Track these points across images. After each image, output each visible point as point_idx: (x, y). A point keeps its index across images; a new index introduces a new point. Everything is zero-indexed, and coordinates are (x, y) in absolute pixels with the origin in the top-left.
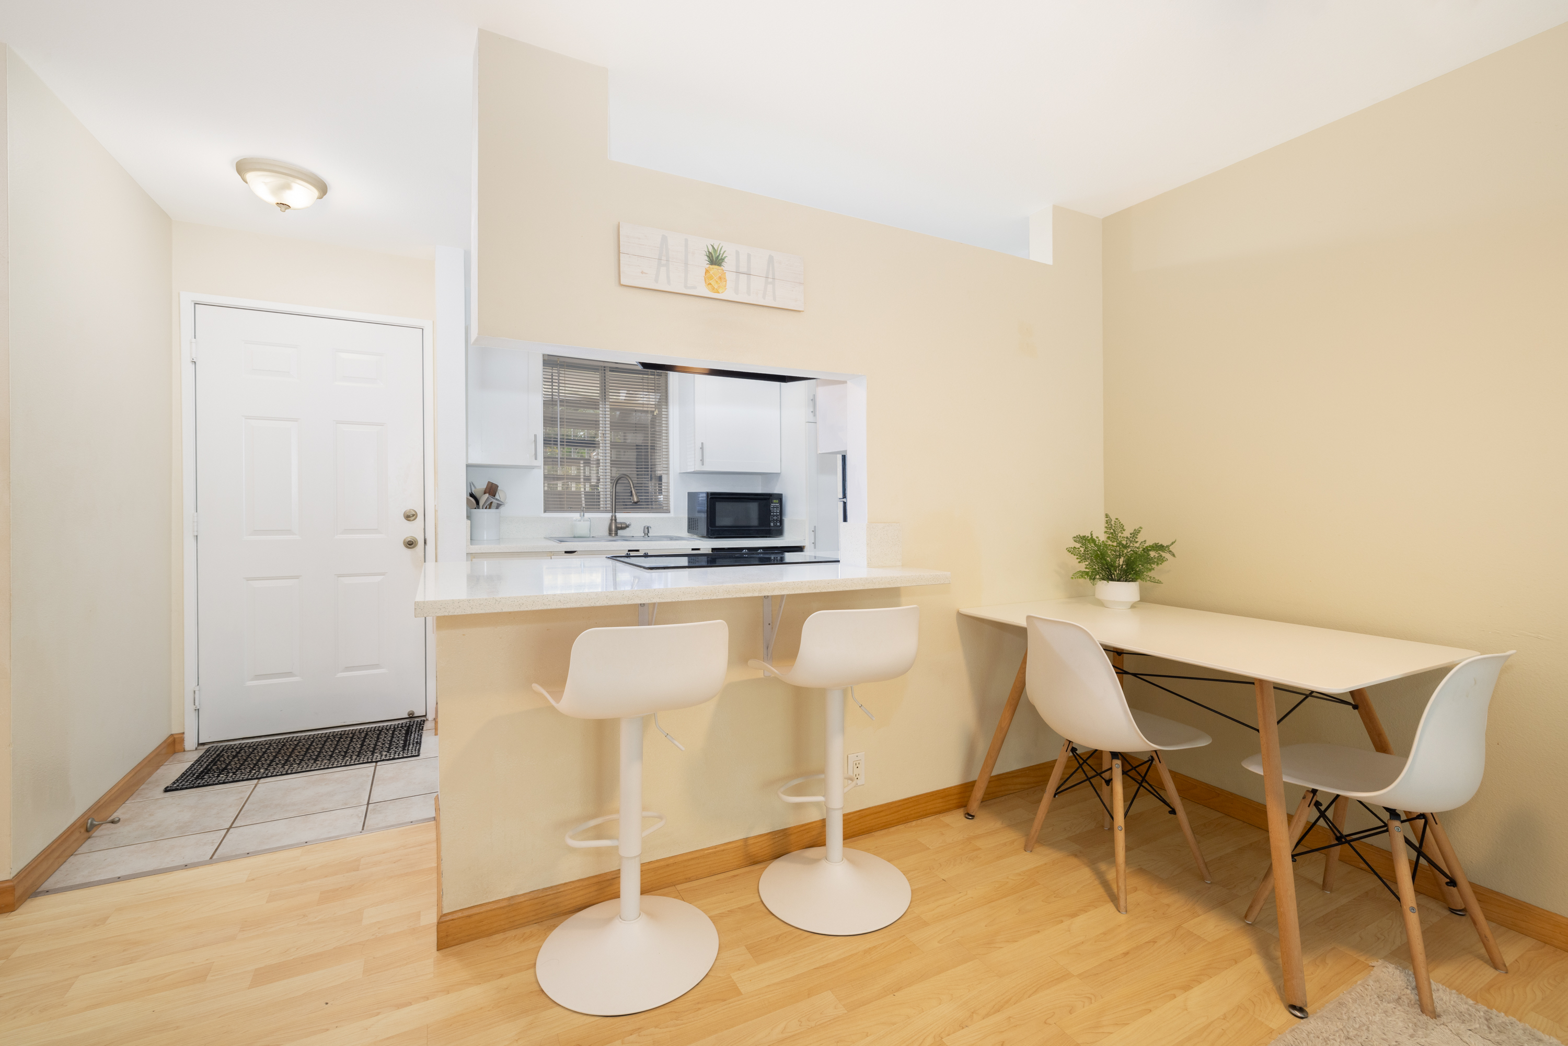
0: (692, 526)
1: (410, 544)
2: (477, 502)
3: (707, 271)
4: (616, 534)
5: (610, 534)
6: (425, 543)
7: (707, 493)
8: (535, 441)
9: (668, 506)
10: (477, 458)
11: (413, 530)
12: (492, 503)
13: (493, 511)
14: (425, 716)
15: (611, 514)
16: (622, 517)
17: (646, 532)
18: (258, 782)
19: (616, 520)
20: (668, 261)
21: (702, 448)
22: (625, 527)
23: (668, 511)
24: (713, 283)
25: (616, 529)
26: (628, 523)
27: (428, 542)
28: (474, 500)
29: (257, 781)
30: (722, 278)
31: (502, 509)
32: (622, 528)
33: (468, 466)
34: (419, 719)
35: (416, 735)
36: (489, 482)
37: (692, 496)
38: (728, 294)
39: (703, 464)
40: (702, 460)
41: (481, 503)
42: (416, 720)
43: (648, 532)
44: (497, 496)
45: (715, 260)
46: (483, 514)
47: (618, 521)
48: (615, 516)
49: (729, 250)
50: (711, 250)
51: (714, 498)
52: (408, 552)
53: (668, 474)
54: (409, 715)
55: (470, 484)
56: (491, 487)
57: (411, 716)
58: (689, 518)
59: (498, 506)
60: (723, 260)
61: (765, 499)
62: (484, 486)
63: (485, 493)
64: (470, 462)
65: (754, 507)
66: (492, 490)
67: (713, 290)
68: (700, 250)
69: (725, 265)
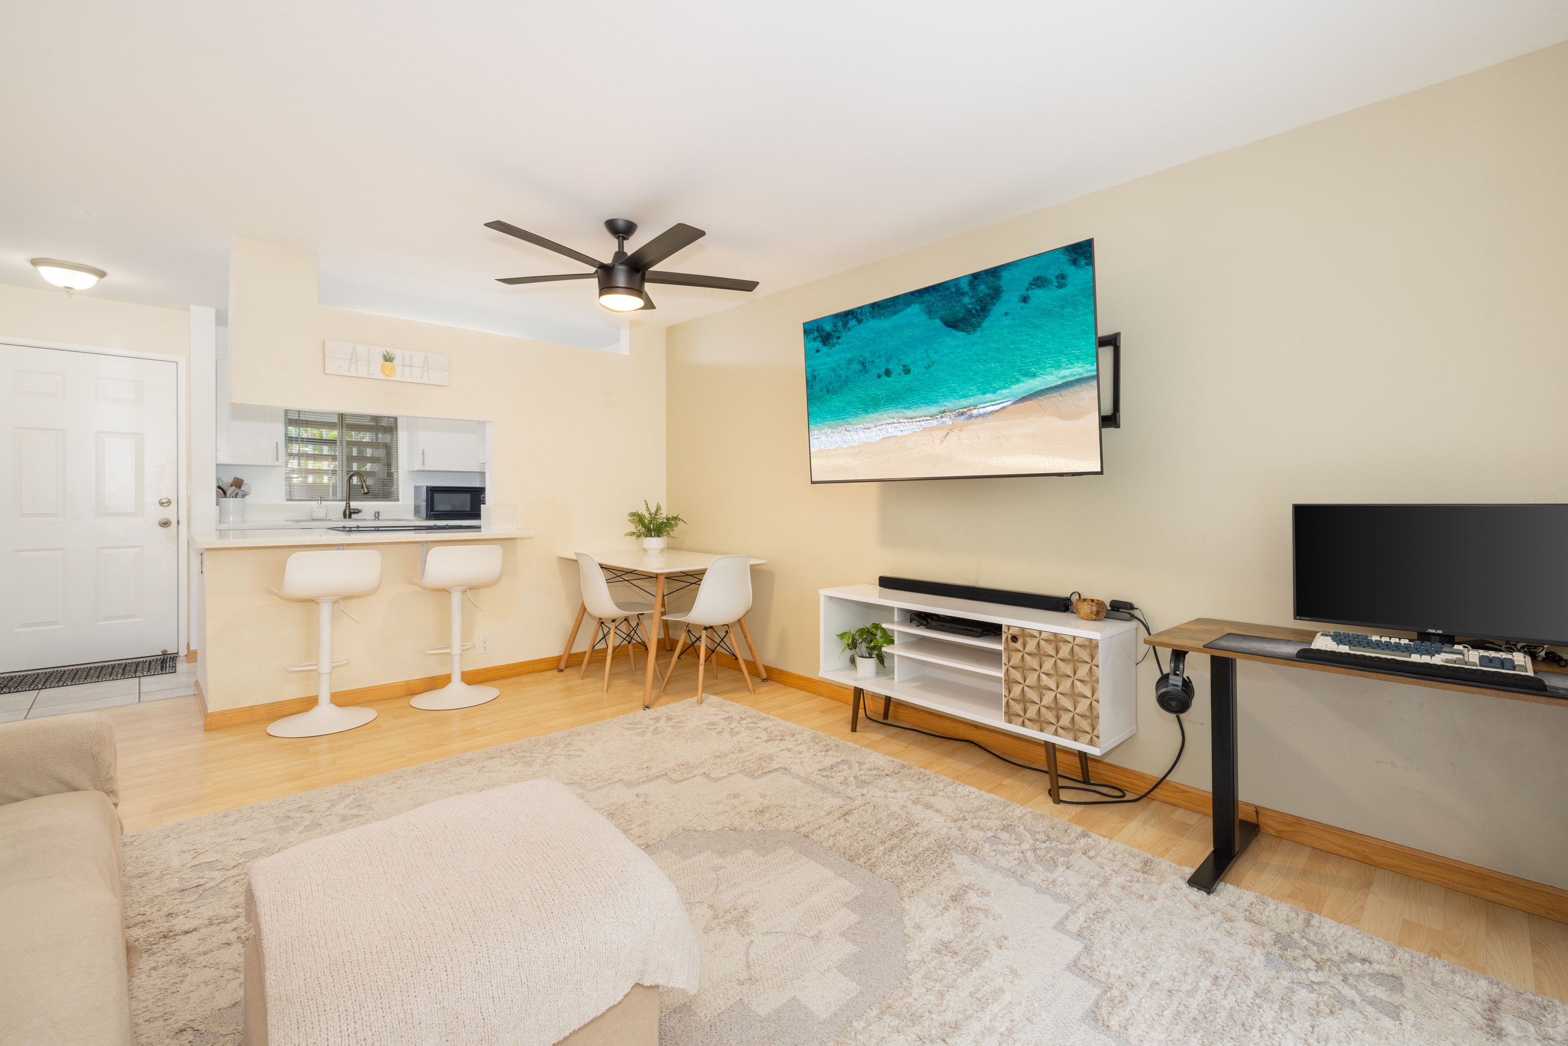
0: (417, 511)
1: (165, 524)
2: (225, 493)
3: (383, 365)
4: (350, 517)
5: (345, 517)
6: (178, 523)
7: (427, 487)
8: (277, 447)
9: (398, 496)
10: (224, 459)
11: (169, 513)
12: (237, 493)
13: (238, 500)
14: (177, 653)
15: (345, 502)
16: (354, 504)
17: (377, 516)
18: (38, 693)
19: (349, 507)
20: (356, 360)
21: (423, 453)
22: (358, 511)
23: (398, 500)
24: (387, 372)
25: (349, 513)
26: (360, 509)
27: (180, 522)
28: (222, 491)
29: (37, 691)
30: (393, 369)
31: (247, 497)
32: (355, 513)
33: (217, 465)
34: (172, 656)
35: (171, 663)
36: (235, 478)
37: (417, 489)
38: (397, 377)
39: (424, 465)
40: (423, 462)
41: (228, 493)
42: (169, 656)
43: (379, 516)
44: (243, 488)
45: (388, 359)
46: (230, 502)
47: (351, 507)
48: (349, 504)
49: (397, 354)
50: (385, 353)
51: (433, 491)
52: (163, 530)
53: (397, 472)
54: (163, 652)
55: (218, 479)
56: (236, 480)
57: (164, 653)
58: (415, 506)
59: (244, 496)
60: (393, 359)
61: (476, 491)
62: (231, 481)
63: (232, 486)
64: (218, 462)
65: (467, 497)
66: (238, 483)
67: (387, 375)
68: (378, 354)
69: (395, 362)
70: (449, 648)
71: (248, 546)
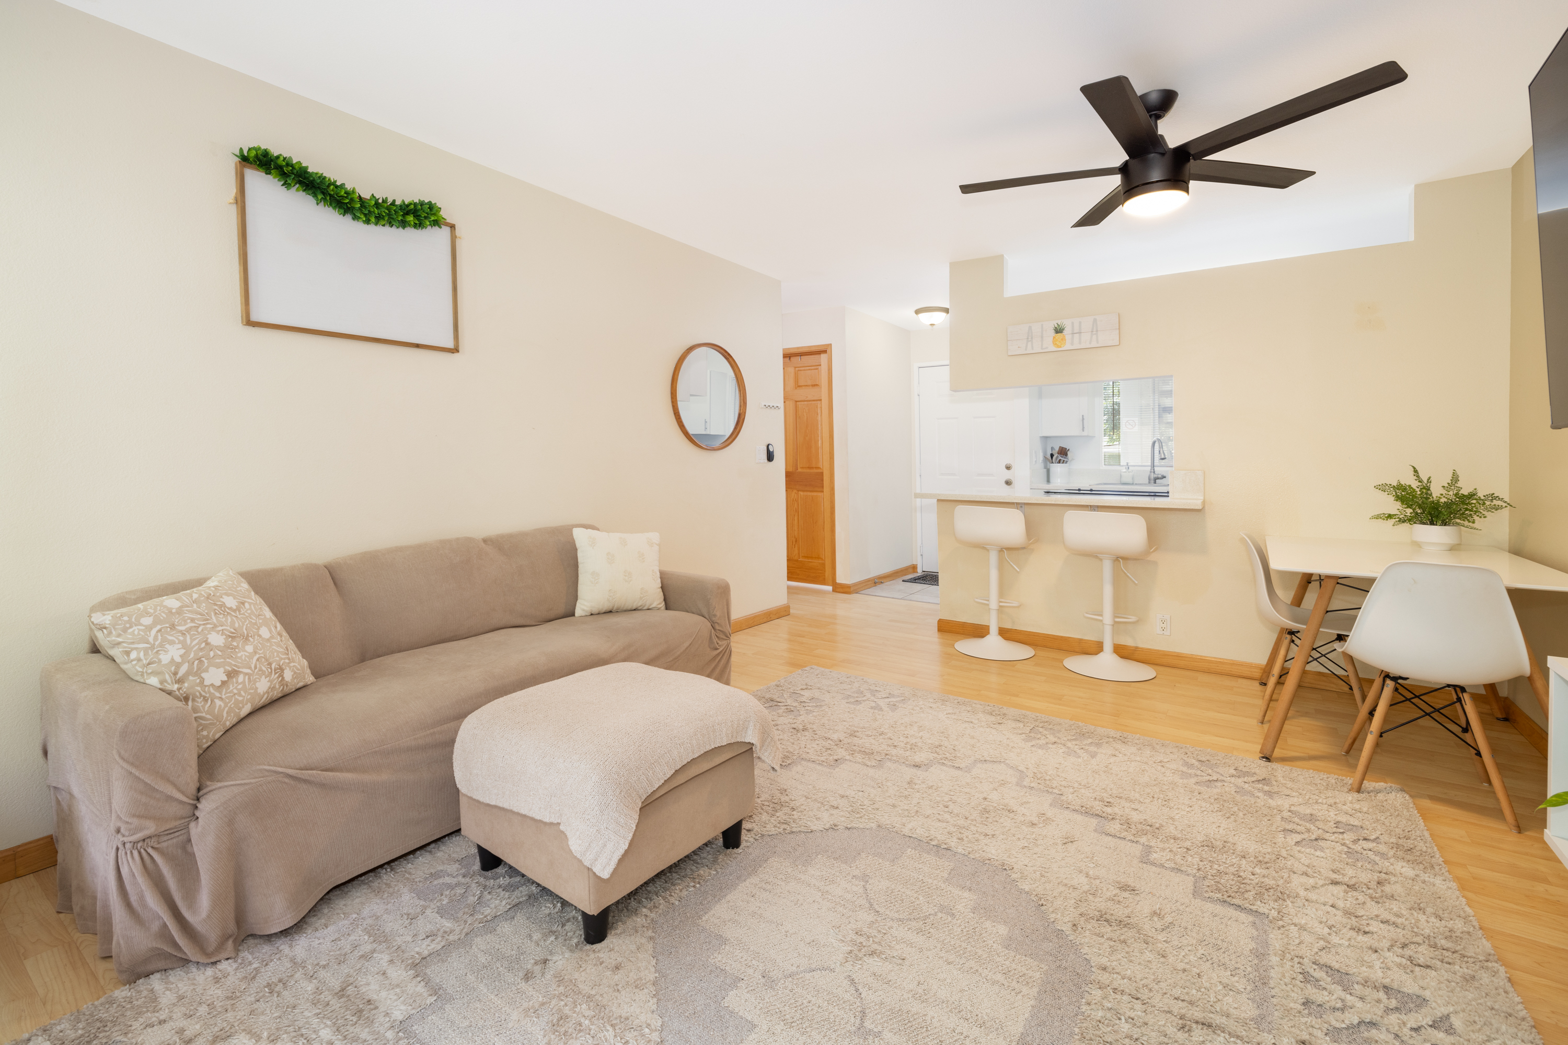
1: (1008, 483)
3: (1054, 337)
5: (1150, 482)
11: (1011, 475)
12: (1066, 459)
13: (1062, 466)
19: (1154, 472)
20: (1032, 337)
24: (1058, 343)
30: (1063, 339)
31: (1068, 464)
36: (1059, 447)
38: (1068, 346)
44: (1068, 456)
45: (1059, 330)
46: (1056, 467)
47: (1156, 473)
49: (1067, 324)
50: (1056, 326)
52: (1008, 487)
56: (1062, 449)
59: (1066, 462)
60: (1063, 329)
63: (1060, 453)
67: (1058, 347)
68: (1050, 327)
69: (1065, 332)
70: (1101, 615)
71: (976, 500)
